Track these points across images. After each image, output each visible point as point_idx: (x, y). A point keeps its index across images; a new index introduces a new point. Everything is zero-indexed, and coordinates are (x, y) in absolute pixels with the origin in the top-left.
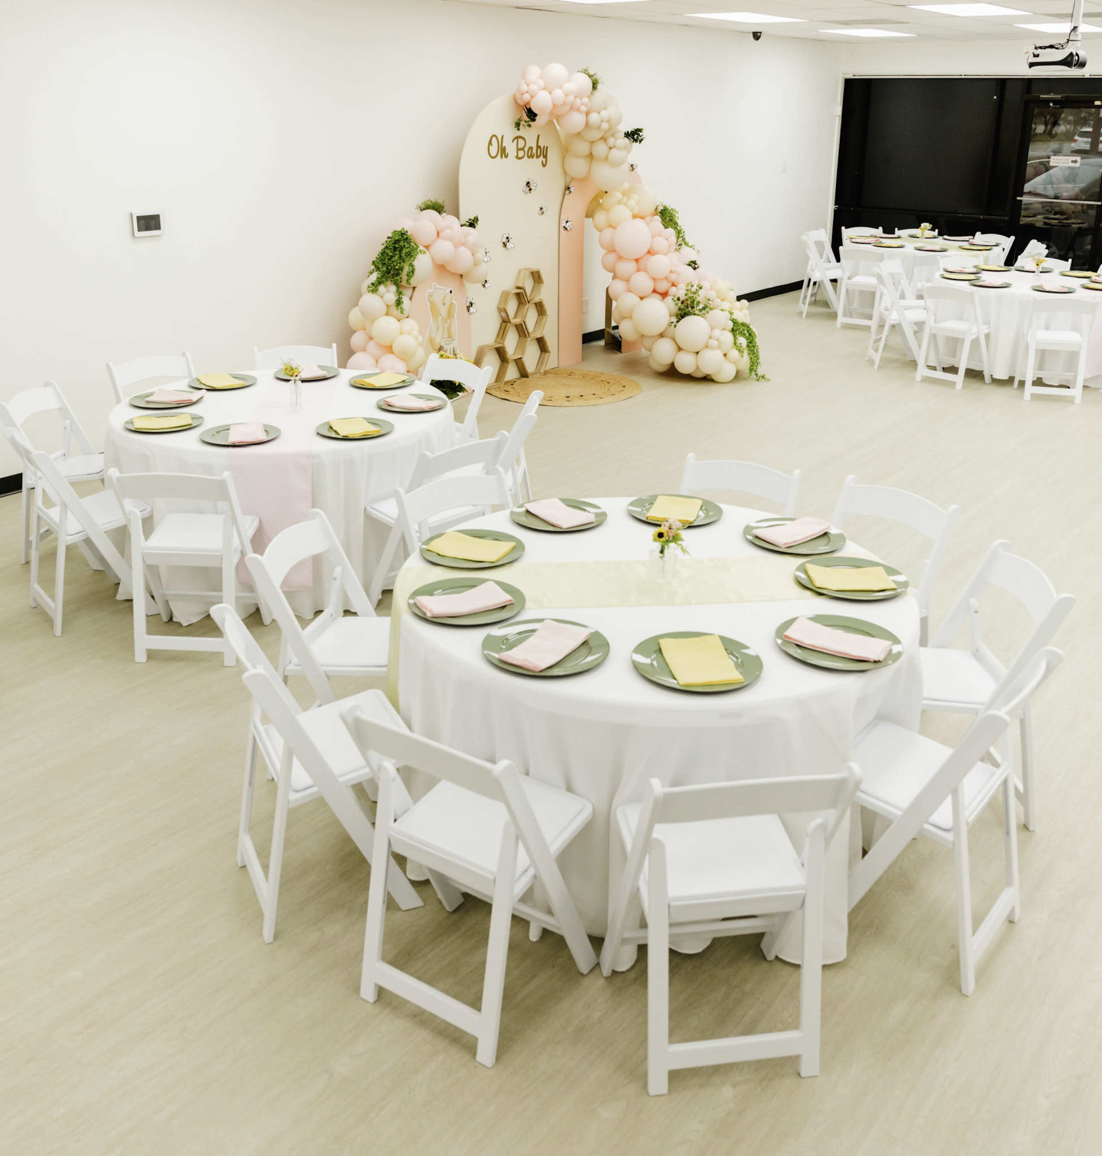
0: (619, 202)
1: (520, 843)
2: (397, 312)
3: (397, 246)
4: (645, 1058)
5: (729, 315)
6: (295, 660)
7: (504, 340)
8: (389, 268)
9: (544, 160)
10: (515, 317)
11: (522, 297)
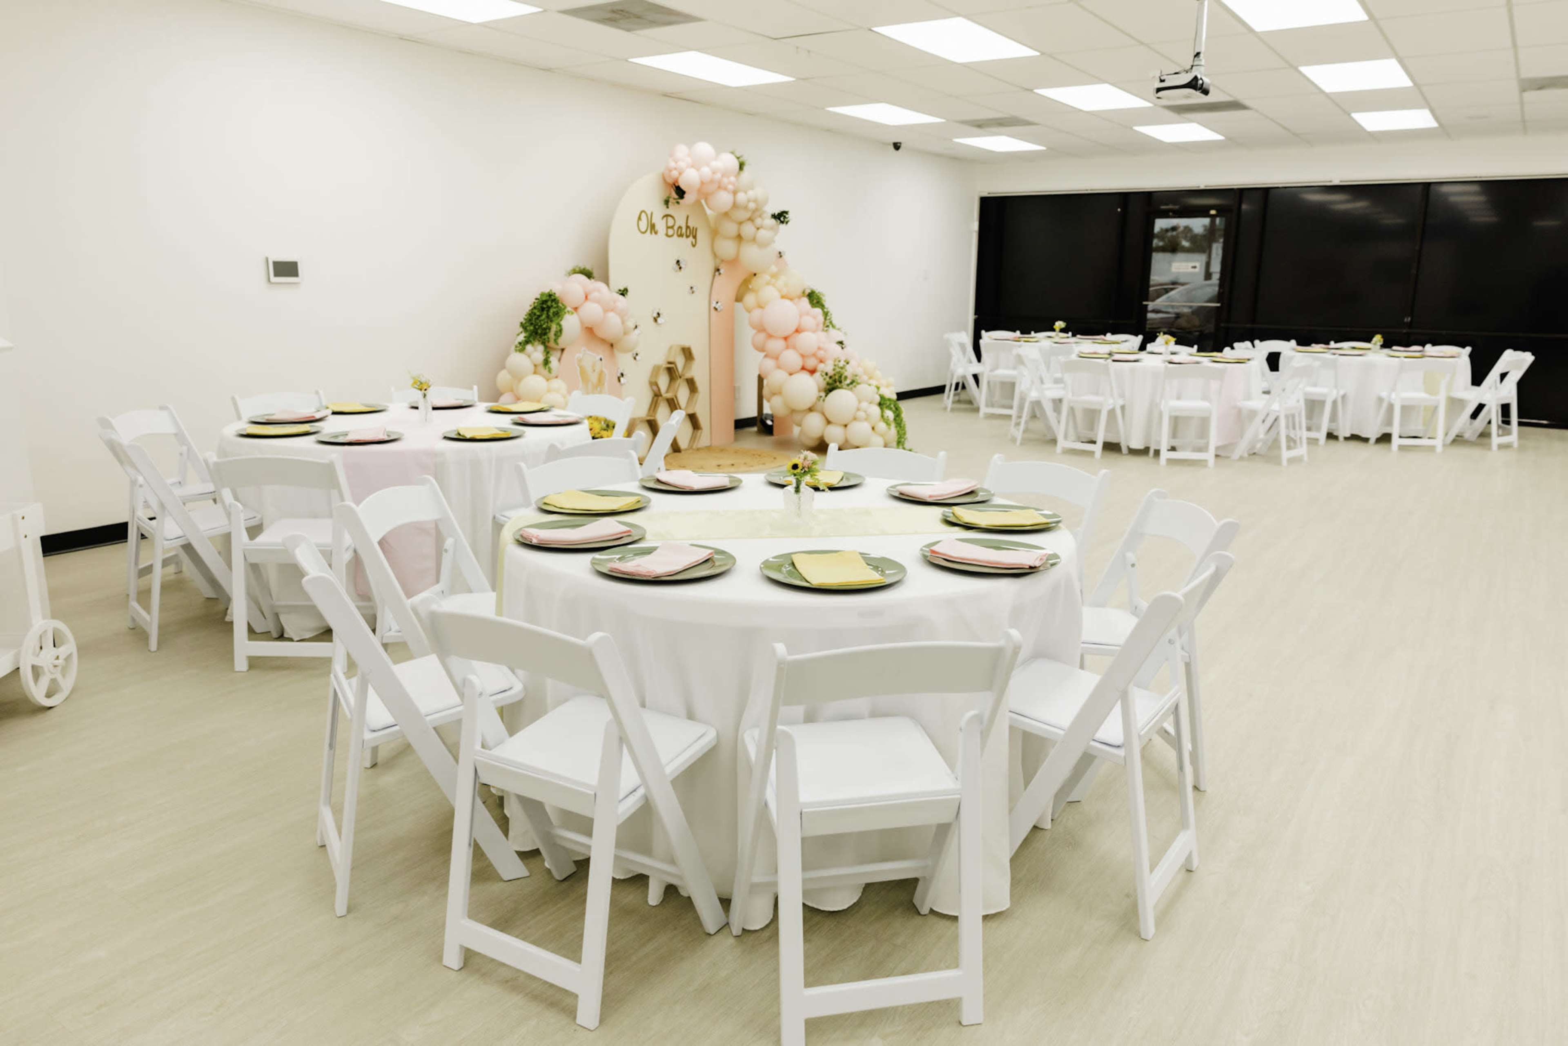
0: (768, 284)
1: (625, 748)
2: (546, 372)
3: (545, 306)
4: (778, 1014)
5: (876, 390)
6: (395, 627)
7: (655, 414)
8: (537, 327)
9: (694, 240)
10: (667, 391)
11: (672, 371)
